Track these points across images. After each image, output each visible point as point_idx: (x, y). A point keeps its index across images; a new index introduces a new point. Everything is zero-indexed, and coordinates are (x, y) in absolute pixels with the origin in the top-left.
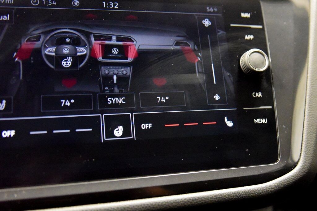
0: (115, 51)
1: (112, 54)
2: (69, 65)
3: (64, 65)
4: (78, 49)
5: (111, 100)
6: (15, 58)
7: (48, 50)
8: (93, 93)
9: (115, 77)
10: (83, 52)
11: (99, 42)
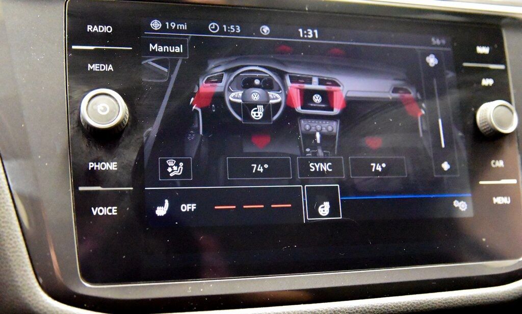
0: (317, 99)
1: (314, 102)
2: (261, 117)
3: (253, 117)
4: (272, 94)
5: (314, 166)
6: (192, 105)
7: (233, 94)
8: (290, 155)
9: (318, 135)
10: (276, 98)
11: (297, 85)
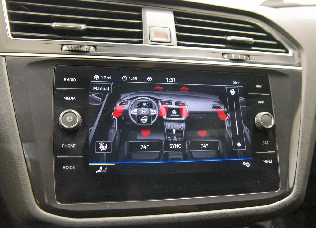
0: (174, 112)
1: (172, 114)
2: (146, 122)
3: (142, 121)
4: (152, 110)
5: (172, 145)
6: (113, 116)
7: (133, 110)
8: (161, 140)
9: (174, 130)
10: (154, 112)
11: (164, 106)
